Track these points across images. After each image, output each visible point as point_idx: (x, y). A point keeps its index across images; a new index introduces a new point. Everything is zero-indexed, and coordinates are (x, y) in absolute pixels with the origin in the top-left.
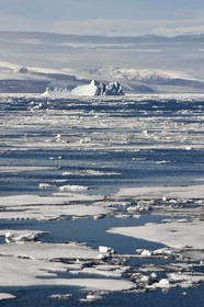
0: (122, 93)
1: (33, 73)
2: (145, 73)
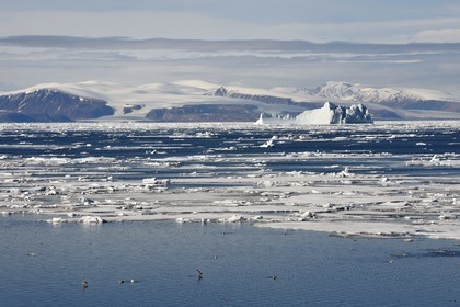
0: (369, 120)
1: (234, 96)
2: (387, 93)
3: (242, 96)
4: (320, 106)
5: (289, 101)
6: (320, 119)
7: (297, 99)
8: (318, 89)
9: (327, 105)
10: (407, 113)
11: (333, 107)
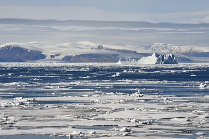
0: (176, 62)
1: (107, 49)
2: (185, 49)
3: (111, 50)
4: (150, 55)
5: (135, 52)
6: (150, 61)
7: (139, 51)
8: (150, 46)
9: (154, 54)
10: (195, 59)
11: (157, 55)
